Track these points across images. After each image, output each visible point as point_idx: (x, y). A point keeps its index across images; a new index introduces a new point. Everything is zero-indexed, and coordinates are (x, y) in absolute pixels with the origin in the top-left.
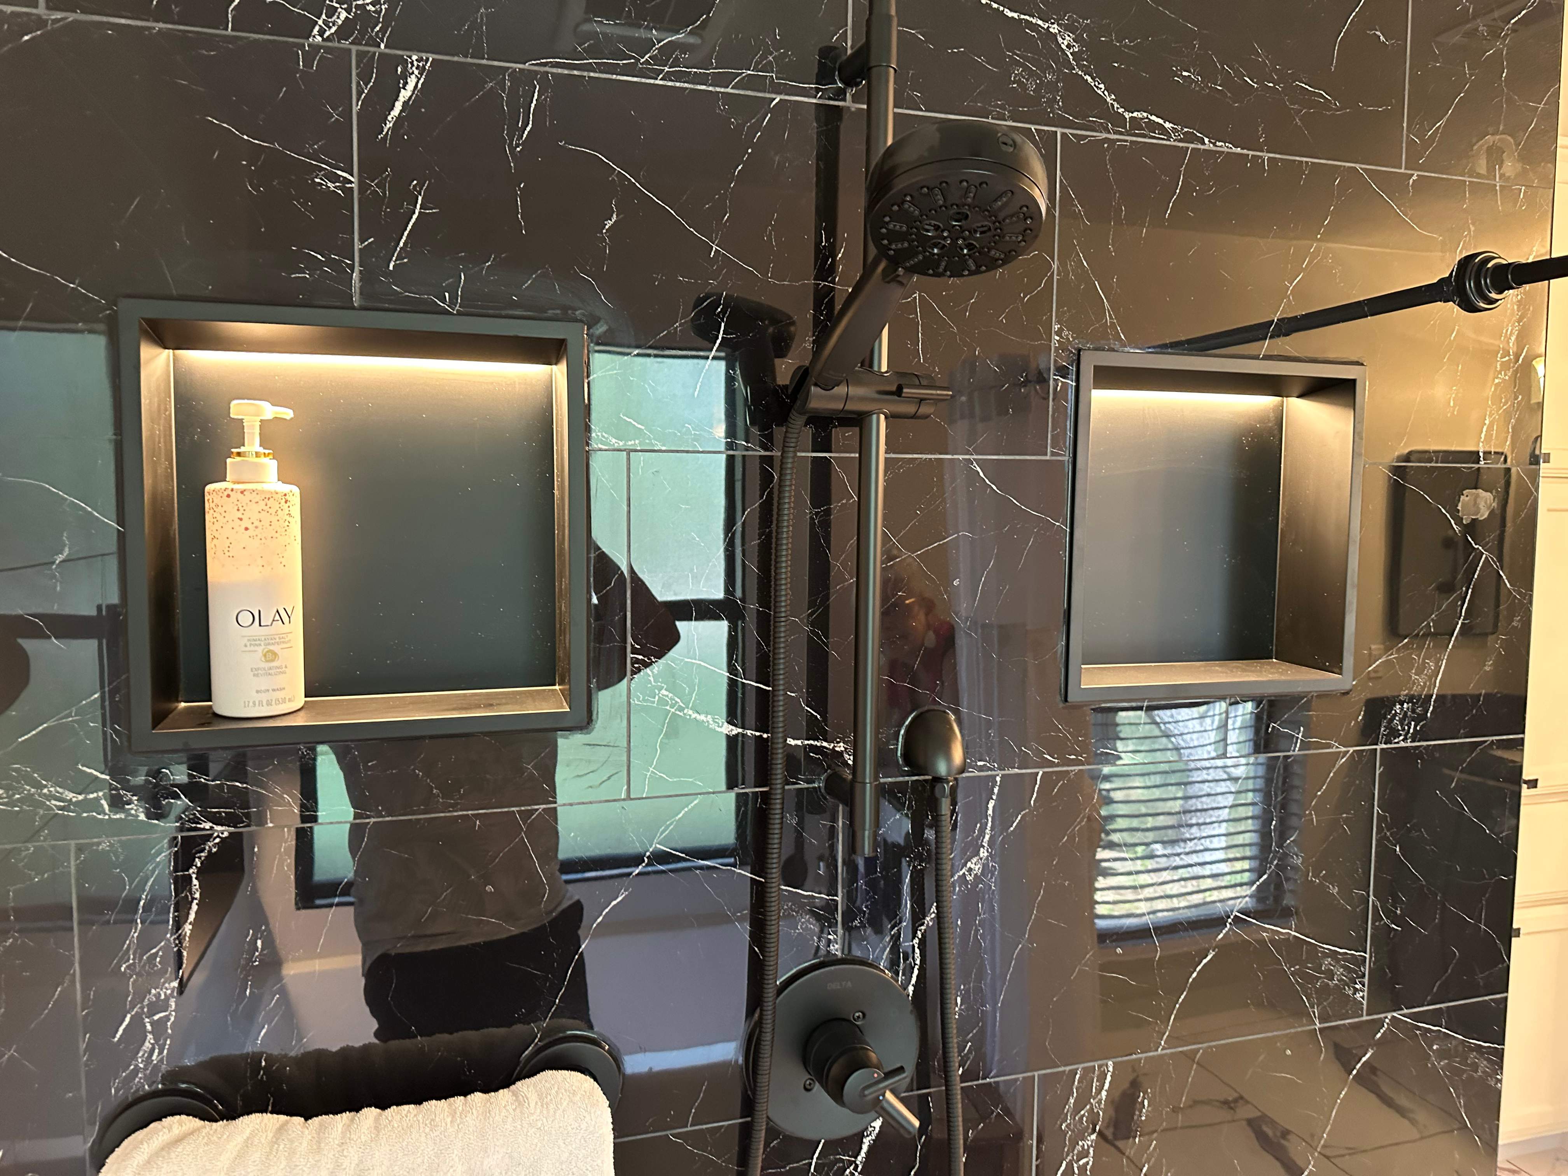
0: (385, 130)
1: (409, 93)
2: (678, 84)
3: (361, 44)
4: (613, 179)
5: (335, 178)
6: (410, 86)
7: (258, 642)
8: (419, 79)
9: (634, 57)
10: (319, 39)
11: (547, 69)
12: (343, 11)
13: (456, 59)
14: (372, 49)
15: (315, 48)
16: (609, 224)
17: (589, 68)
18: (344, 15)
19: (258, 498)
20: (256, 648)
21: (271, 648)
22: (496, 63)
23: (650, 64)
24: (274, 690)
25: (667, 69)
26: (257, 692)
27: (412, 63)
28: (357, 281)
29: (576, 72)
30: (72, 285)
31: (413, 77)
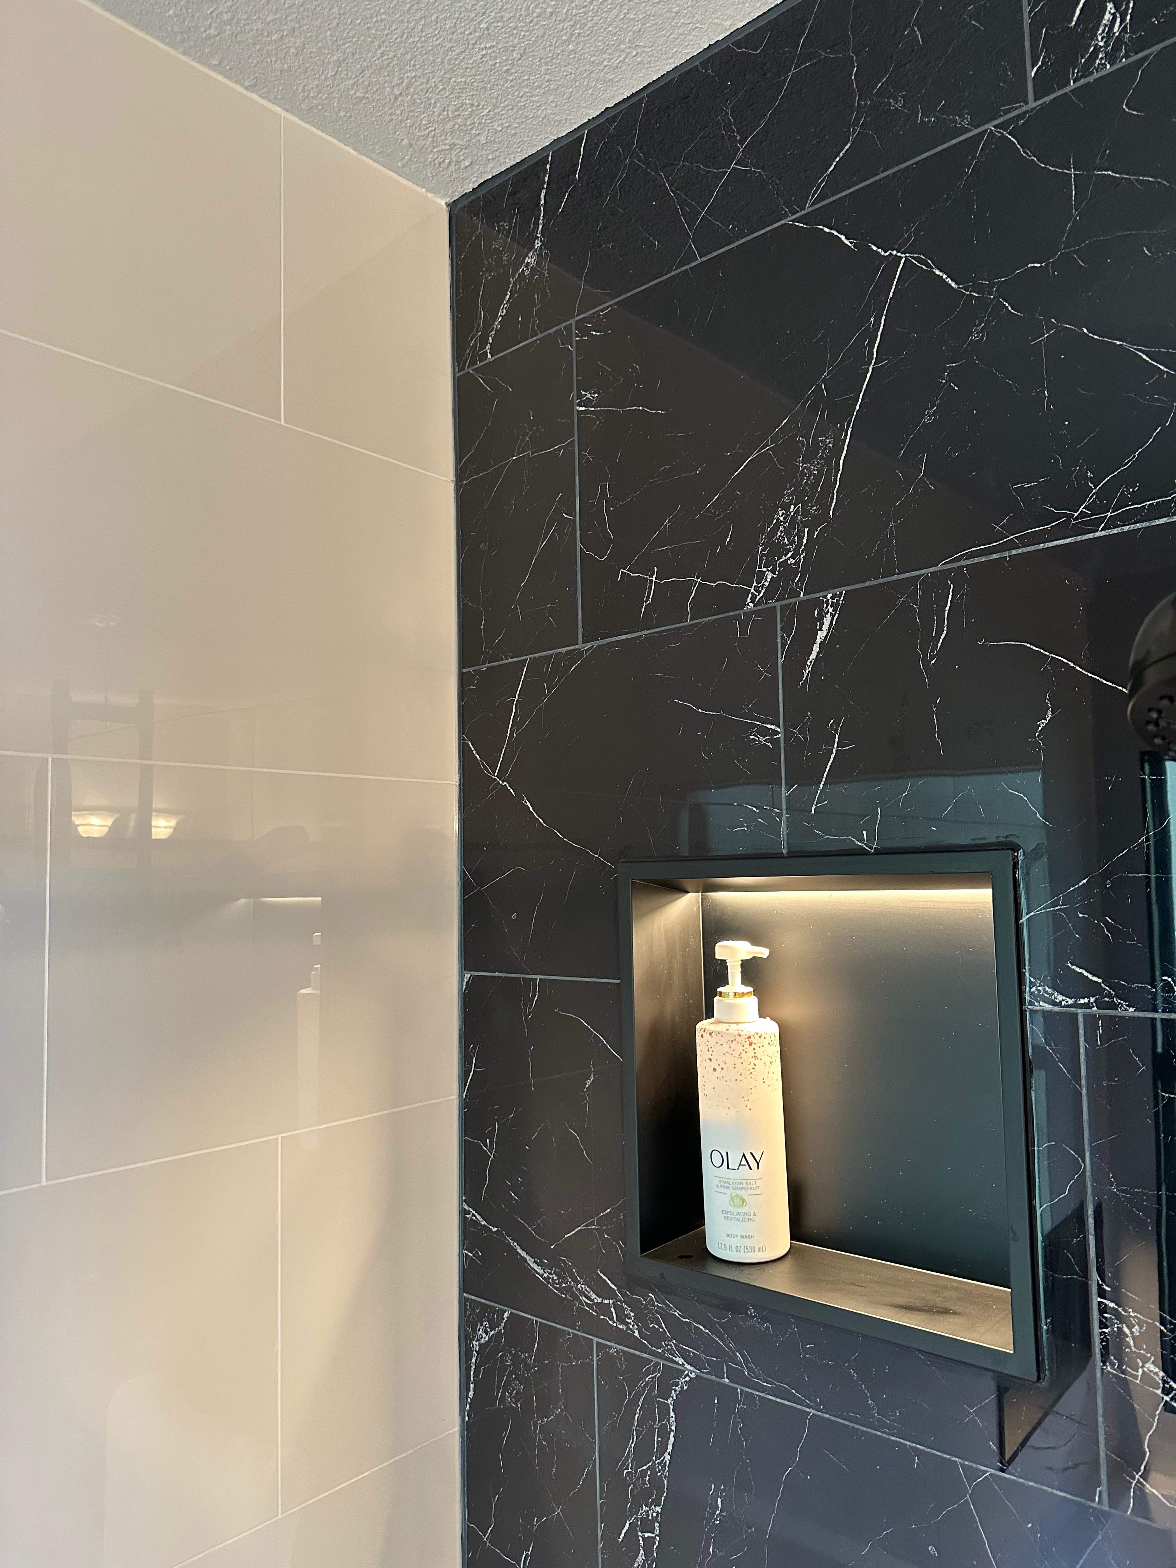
0: (805, 675)
1: (824, 633)
2: (1126, 528)
3: (784, 599)
4: (1046, 668)
5: (764, 732)
6: (825, 627)
7: (727, 1185)
8: (833, 616)
9: (1065, 515)
10: (751, 605)
11: (962, 563)
12: (770, 573)
13: (867, 584)
14: (792, 600)
15: (748, 615)
16: (1042, 724)
17: (1011, 545)
18: (770, 576)
19: (723, 1041)
20: (725, 1190)
21: (739, 1192)
22: (907, 575)
23: (1087, 515)
24: (742, 1237)
25: (1109, 514)
26: (728, 1235)
27: (827, 602)
28: (785, 829)
29: (995, 556)
30: (596, 856)
31: (828, 615)
